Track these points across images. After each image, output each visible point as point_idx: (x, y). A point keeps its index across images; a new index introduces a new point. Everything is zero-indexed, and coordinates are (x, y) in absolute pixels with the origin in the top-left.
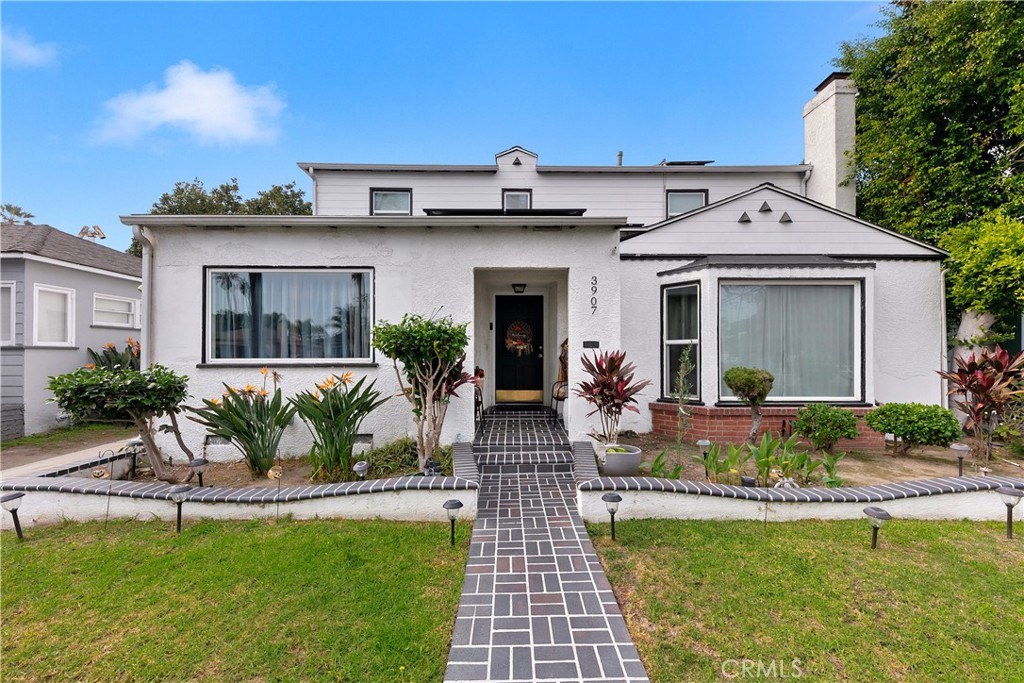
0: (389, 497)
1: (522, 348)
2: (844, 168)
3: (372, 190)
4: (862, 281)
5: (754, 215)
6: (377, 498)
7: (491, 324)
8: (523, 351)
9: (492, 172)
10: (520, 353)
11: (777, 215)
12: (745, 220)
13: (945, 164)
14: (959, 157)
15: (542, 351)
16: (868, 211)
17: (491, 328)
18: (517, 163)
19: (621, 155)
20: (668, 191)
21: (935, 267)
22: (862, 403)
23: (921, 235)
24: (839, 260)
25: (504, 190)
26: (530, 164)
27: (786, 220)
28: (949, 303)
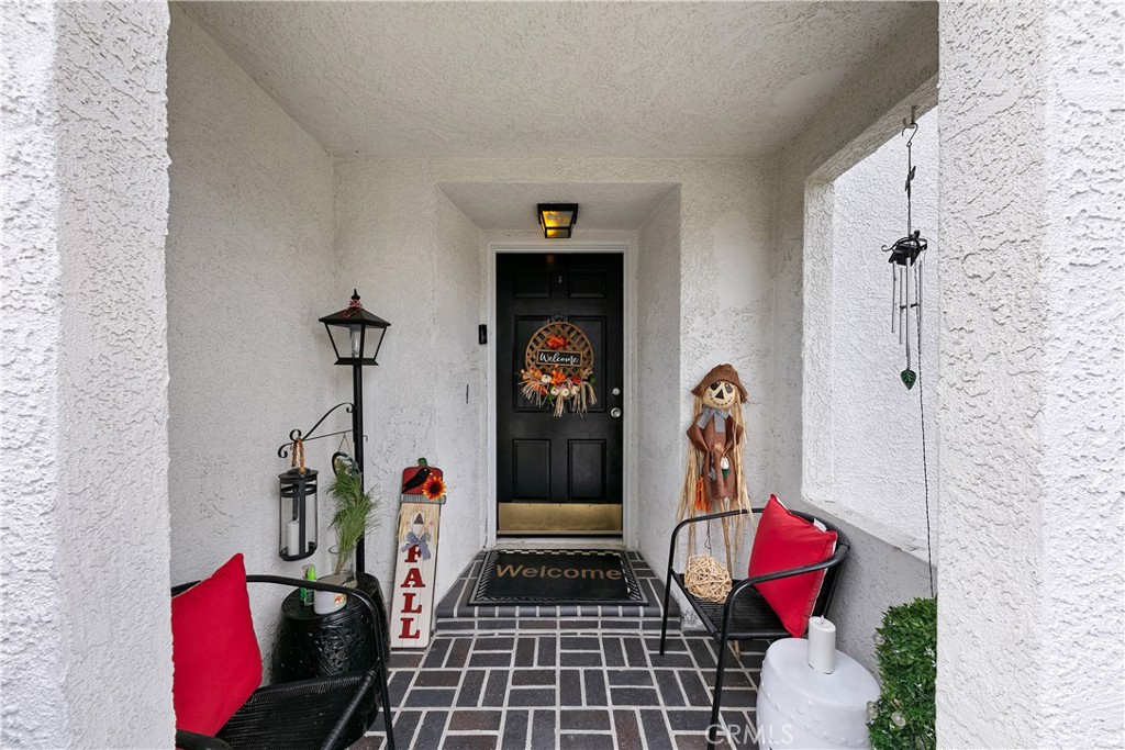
1: (564, 392)
7: (483, 329)
8: (568, 402)
10: (560, 408)
15: (619, 402)
17: (483, 341)
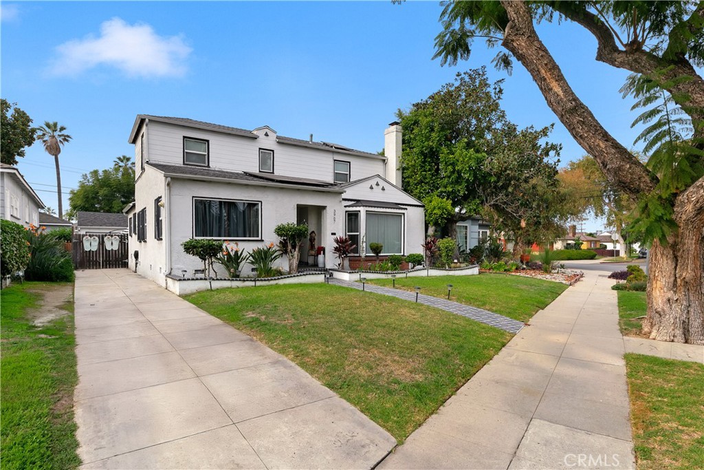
0: (303, 277)
2: (398, 163)
3: (184, 137)
4: (404, 214)
5: (374, 186)
6: (300, 277)
9: (255, 138)
11: (381, 187)
12: (371, 188)
13: (426, 171)
14: (430, 170)
16: (406, 188)
18: (266, 135)
19: (312, 136)
20: (335, 160)
21: (422, 209)
22: (403, 255)
23: (419, 199)
24: (397, 205)
25: (260, 149)
26: (273, 137)
27: (383, 189)
28: (426, 221)
